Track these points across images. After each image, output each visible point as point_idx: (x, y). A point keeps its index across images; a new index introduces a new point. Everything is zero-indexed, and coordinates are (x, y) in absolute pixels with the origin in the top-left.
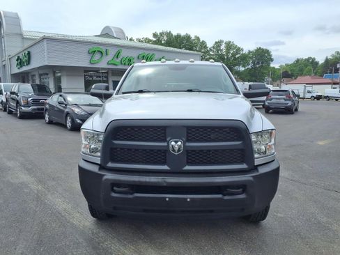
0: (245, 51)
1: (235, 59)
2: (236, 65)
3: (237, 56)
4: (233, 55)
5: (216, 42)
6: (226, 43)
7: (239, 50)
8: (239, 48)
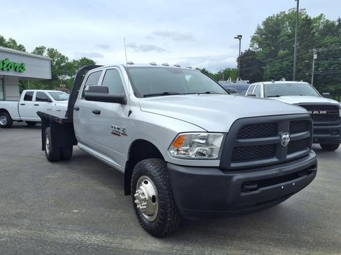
0: (70, 60)
1: (61, 68)
2: (62, 74)
3: (62, 65)
4: (58, 63)
5: (37, 48)
6: (48, 50)
7: (63, 59)
8: (64, 57)
